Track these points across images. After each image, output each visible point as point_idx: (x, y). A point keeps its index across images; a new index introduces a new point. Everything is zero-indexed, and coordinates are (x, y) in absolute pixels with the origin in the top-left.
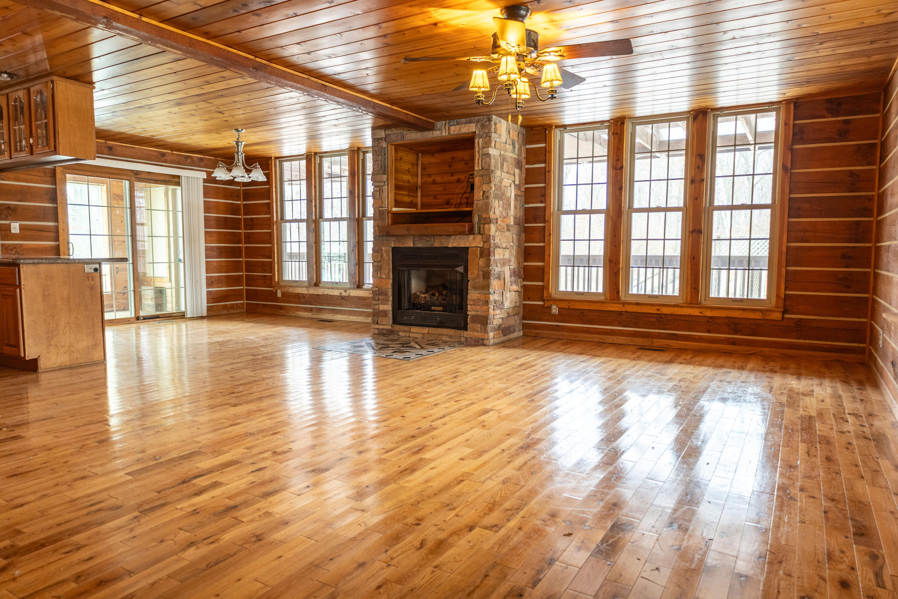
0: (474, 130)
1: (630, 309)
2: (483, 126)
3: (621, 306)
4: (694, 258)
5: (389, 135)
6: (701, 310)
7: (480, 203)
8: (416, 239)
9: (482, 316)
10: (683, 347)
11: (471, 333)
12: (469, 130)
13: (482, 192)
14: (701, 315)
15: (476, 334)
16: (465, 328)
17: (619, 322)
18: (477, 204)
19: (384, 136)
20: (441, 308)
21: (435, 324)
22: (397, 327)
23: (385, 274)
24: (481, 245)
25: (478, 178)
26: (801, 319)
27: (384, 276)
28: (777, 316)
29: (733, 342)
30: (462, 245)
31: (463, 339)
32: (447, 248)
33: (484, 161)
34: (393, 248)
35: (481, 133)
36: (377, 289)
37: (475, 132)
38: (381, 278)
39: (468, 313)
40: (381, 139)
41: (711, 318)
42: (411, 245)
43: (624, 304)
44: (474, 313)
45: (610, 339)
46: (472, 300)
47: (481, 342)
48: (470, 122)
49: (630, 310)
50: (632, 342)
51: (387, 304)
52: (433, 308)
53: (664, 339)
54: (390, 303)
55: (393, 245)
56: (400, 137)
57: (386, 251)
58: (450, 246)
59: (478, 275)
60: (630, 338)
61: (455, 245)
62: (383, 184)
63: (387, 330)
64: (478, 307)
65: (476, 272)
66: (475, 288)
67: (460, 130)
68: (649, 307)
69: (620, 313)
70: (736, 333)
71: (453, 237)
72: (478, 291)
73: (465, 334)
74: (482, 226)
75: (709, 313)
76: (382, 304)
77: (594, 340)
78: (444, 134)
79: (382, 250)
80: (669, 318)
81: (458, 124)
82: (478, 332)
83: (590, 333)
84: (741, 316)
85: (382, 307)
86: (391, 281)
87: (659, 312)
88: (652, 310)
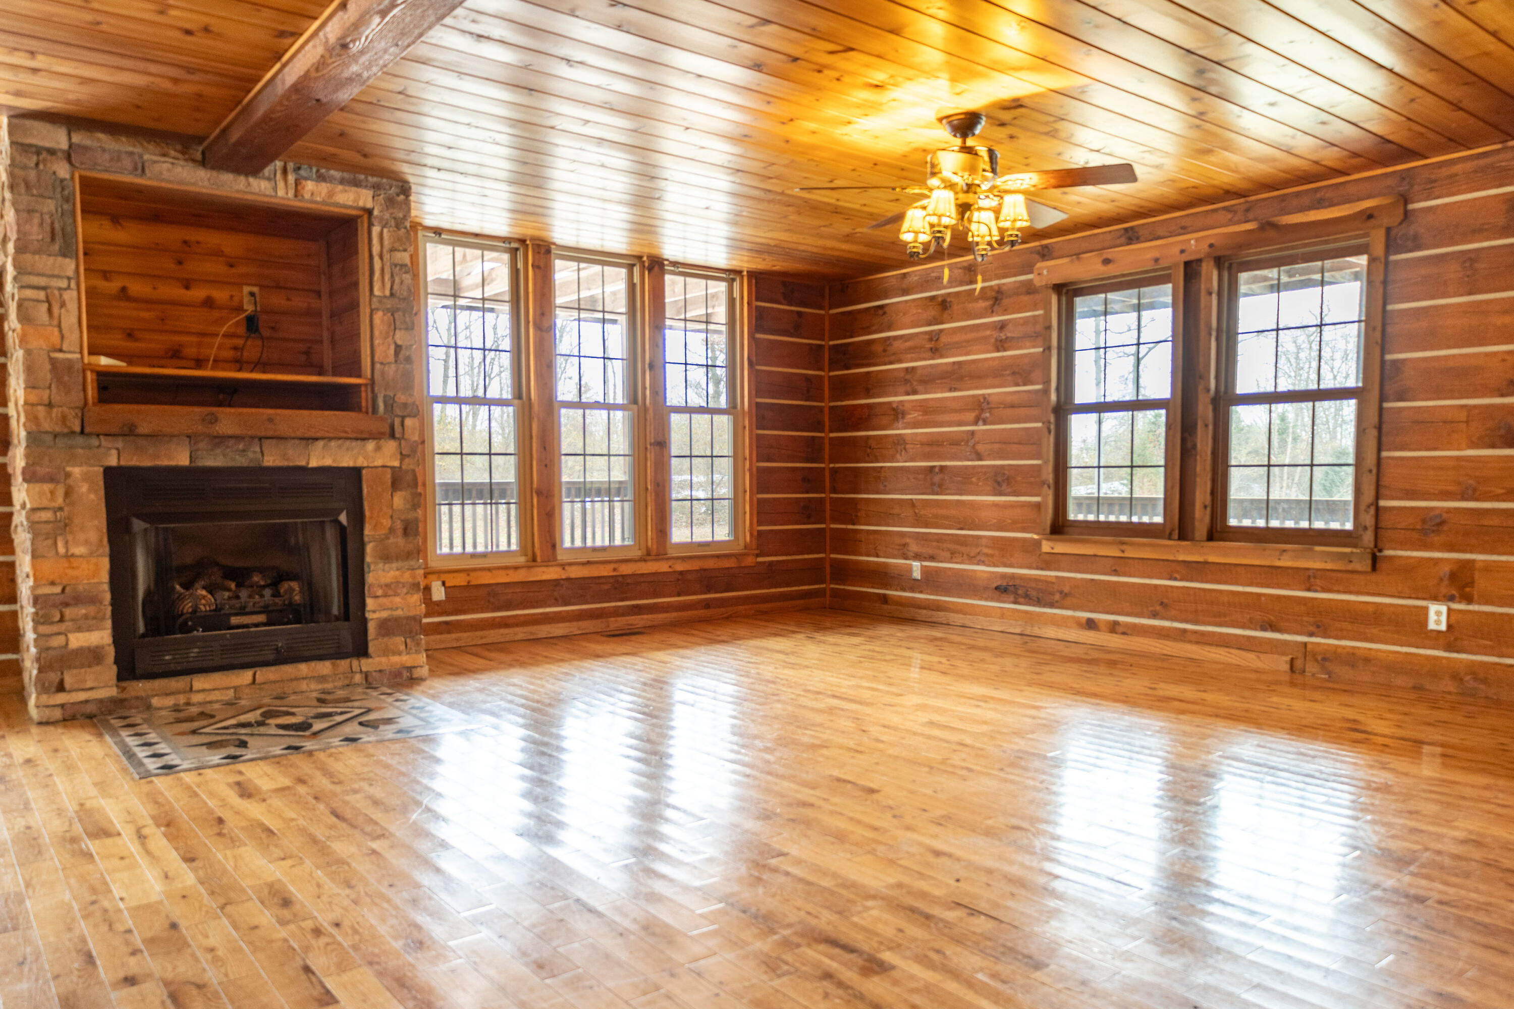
0: (369, 205)
1: (575, 572)
2: (390, 202)
3: (559, 569)
4: (658, 485)
5: (86, 149)
6: (670, 563)
7: (391, 370)
8: (202, 445)
9: (408, 618)
10: (649, 623)
11: (383, 660)
12: (356, 200)
13: (393, 347)
14: (668, 570)
15: (396, 659)
16: (362, 651)
17: (556, 599)
18: (383, 373)
19: (64, 145)
20: (261, 618)
21: (271, 657)
22: (140, 687)
23: (86, 542)
24: (396, 464)
25: (380, 313)
26: (772, 562)
27: (79, 550)
28: (750, 561)
29: (707, 605)
30: (347, 462)
31: (358, 678)
32: (304, 469)
33: (397, 280)
34: (109, 473)
35: (387, 216)
36: (58, 589)
37: (369, 212)
38: (68, 557)
39: (369, 615)
40: (52, 152)
41: (681, 573)
42: (183, 460)
43: (563, 566)
44: (384, 614)
45: (544, 631)
46: (380, 586)
47: (406, 674)
48: (357, 184)
49: (573, 575)
50: (579, 629)
51: (98, 629)
52: (234, 620)
53: (623, 615)
54: (109, 623)
55: (113, 461)
56: (127, 163)
57: (86, 478)
58: (313, 463)
59: (392, 530)
60: (575, 624)
61: (328, 462)
62: (63, 284)
63: (100, 701)
64: (397, 600)
65: (387, 523)
66: (386, 557)
67: (331, 194)
68: (602, 567)
69: (556, 583)
70: (708, 591)
71: (321, 443)
72: (394, 565)
73: (366, 664)
74: (397, 422)
75: (680, 567)
76: (79, 629)
77: (517, 638)
78: (281, 193)
79: (68, 475)
80: (629, 581)
81: (321, 178)
82: (400, 654)
83: (507, 626)
84: (716, 566)
85: (77, 640)
86: (105, 563)
87: (615, 574)
88: (605, 571)
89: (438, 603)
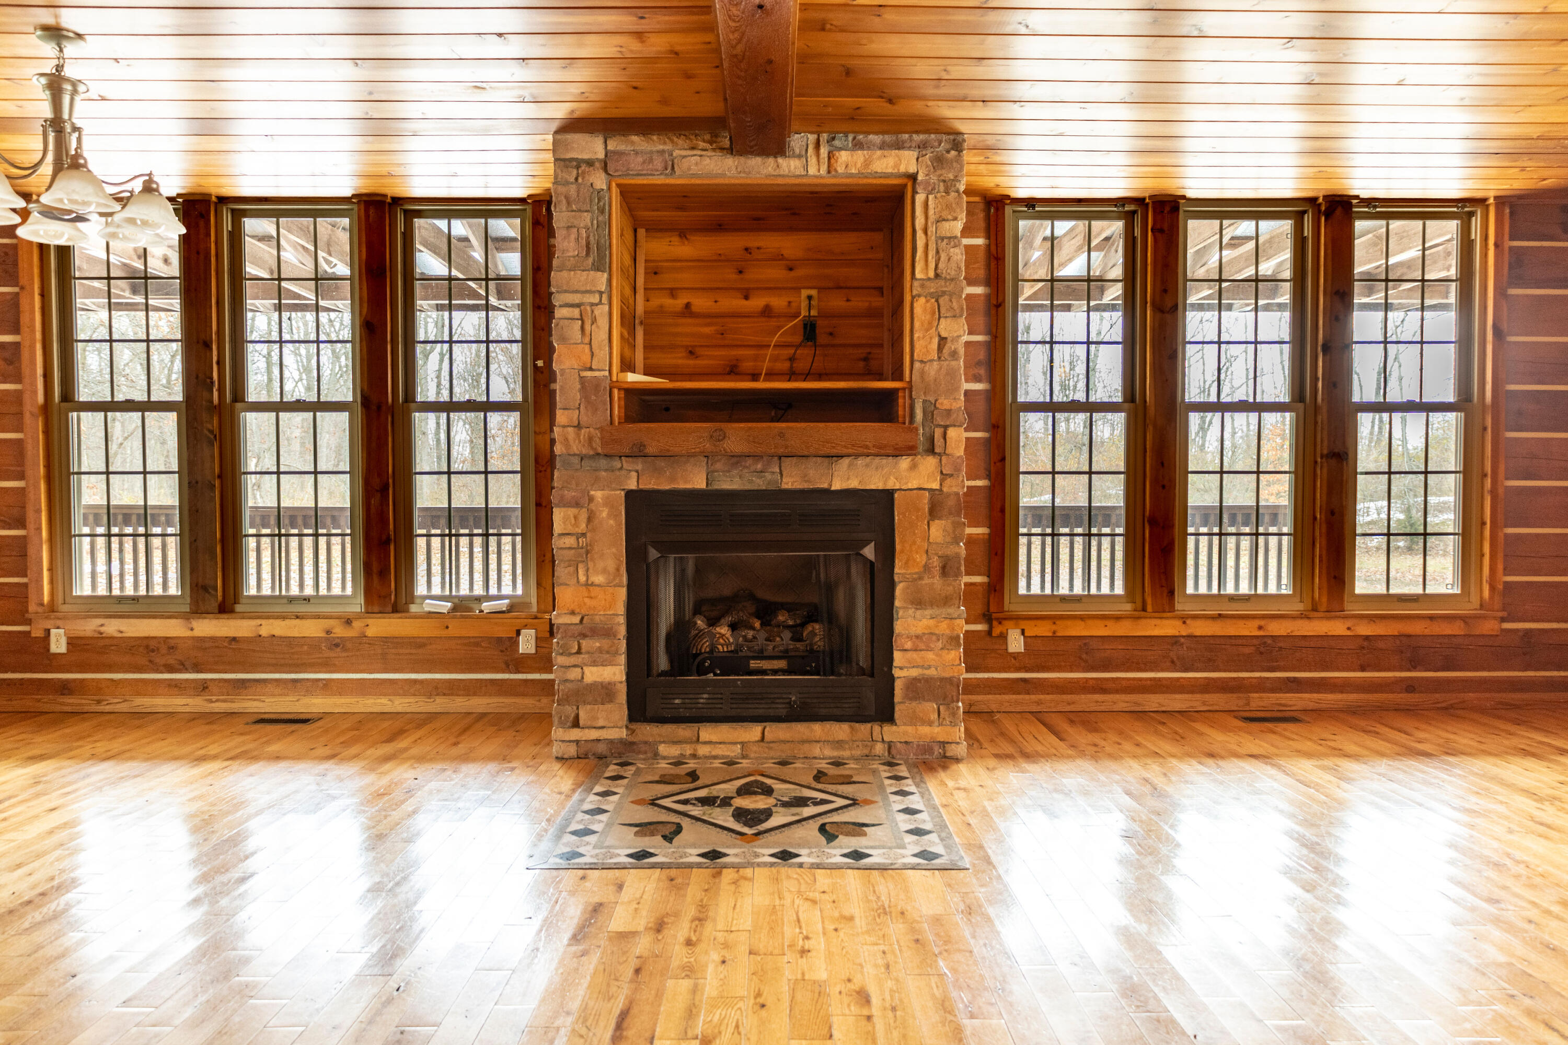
0: (912, 169)
1: (1201, 629)
2: (939, 161)
3: (1178, 623)
4: (1333, 513)
6: (1349, 623)
7: (932, 370)
8: (718, 466)
9: (942, 680)
10: (1311, 706)
11: (910, 729)
12: (897, 166)
13: (936, 340)
14: (1349, 633)
15: (925, 730)
16: (886, 715)
17: (1173, 662)
18: (922, 373)
19: (600, 155)
20: (782, 664)
21: (783, 712)
22: (648, 731)
23: (604, 571)
24: (935, 485)
25: (922, 300)
26: (1531, 630)
27: (599, 579)
28: (1489, 627)
29: (1410, 687)
30: (875, 483)
31: (879, 748)
32: (827, 492)
33: (943, 256)
34: (630, 494)
35: (934, 179)
36: (576, 619)
37: (913, 177)
38: (588, 585)
39: (896, 673)
40: (590, 163)
41: (1367, 638)
42: (699, 482)
43: (1184, 619)
44: (914, 673)
45: (1153, 702)
46: (910, 637)
47: (937, 750)
48: (899, 146)
49: (1198, 632)
50: (1204, 703)
51: (611, 664)
52: (754, 664)
53: (1273, 691)
54: (622, 659)
55: (632, 485)
56: (659, 164)
57: (608, 502)
58: (837, 486)
59: (927, 568)
60: (1198, 696)
61: (854, 484)
62: (593, 298)
63: (611, 742)
64: (930, 655)
65: (921, 559)
66: (918, 603)
67: (867, 163)
68: (1241, 623)
69: (1174, 640)
70: (1414, 668)
71: (846, 461)
72: (928, 612)
73: (890, 732)
74: (938, 432)
75: (1364, 629)
76: (594, 664)
77: (1116, 708)
78: (812, 171)
79: (591, 499)
80: (1281, 645)
81: (858, 146)
82: (930, 724)
83: (1104, 691)
84: (1427, 632)
85: (593, 674)
86: (622, 593)
87: (1261, 633)
88: (1248, 629)
89: (1015, 656)
